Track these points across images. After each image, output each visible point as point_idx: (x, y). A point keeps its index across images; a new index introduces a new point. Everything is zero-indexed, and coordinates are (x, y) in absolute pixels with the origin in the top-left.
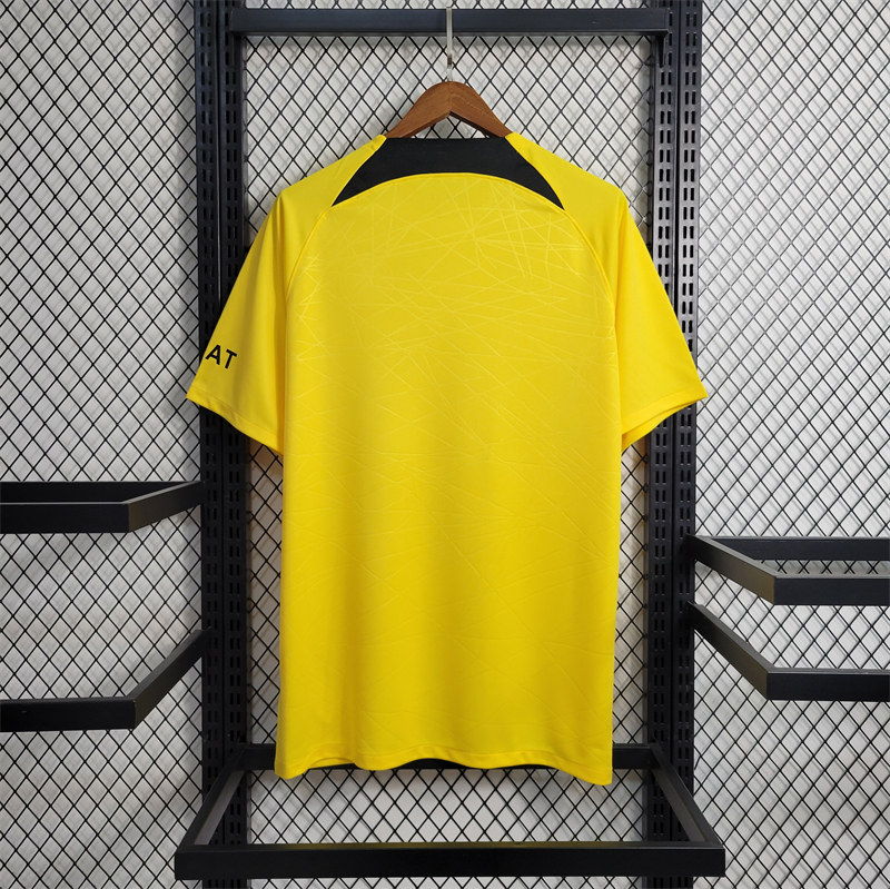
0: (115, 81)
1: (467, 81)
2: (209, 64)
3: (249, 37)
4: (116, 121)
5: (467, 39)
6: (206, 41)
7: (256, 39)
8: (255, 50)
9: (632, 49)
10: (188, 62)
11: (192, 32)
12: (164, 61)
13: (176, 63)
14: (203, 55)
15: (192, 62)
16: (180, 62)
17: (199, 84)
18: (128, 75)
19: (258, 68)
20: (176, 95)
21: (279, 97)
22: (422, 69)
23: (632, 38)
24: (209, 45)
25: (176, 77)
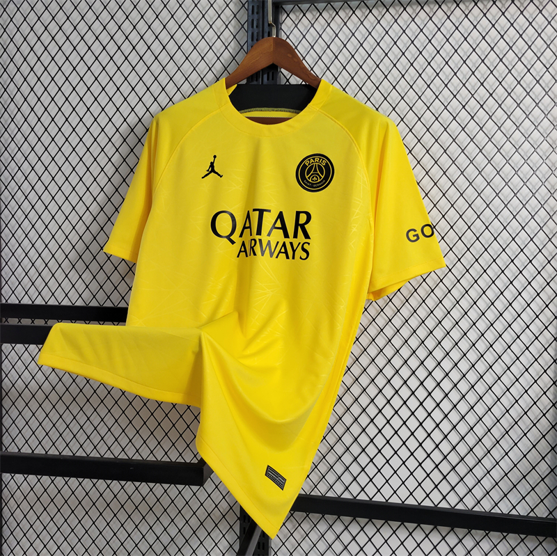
0: (195, 42)
2: (257, 27)
3: (284, 6)
4: (195, 69)
6: (255, 10)
7: (288, 7)
8: (288, 15)
10: (243, 26)
11: (246, 5)
12: (227, 26)
13: (234, 27)
14: (253, 20)
15: (246, 26)
16: (237, 27)
17: (250, 40)
18: (203, 37)
19: (289, 28)
20: (234, 49)
24: (257, 13)
25: (234, 37)
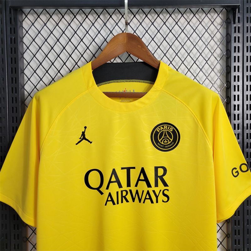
1: (135, 32)
5: (135, 10)
7: (27, 10)
9: (218, 15)
21: (39, 40)
22: (112, 25)
23: (218, 9)
